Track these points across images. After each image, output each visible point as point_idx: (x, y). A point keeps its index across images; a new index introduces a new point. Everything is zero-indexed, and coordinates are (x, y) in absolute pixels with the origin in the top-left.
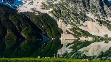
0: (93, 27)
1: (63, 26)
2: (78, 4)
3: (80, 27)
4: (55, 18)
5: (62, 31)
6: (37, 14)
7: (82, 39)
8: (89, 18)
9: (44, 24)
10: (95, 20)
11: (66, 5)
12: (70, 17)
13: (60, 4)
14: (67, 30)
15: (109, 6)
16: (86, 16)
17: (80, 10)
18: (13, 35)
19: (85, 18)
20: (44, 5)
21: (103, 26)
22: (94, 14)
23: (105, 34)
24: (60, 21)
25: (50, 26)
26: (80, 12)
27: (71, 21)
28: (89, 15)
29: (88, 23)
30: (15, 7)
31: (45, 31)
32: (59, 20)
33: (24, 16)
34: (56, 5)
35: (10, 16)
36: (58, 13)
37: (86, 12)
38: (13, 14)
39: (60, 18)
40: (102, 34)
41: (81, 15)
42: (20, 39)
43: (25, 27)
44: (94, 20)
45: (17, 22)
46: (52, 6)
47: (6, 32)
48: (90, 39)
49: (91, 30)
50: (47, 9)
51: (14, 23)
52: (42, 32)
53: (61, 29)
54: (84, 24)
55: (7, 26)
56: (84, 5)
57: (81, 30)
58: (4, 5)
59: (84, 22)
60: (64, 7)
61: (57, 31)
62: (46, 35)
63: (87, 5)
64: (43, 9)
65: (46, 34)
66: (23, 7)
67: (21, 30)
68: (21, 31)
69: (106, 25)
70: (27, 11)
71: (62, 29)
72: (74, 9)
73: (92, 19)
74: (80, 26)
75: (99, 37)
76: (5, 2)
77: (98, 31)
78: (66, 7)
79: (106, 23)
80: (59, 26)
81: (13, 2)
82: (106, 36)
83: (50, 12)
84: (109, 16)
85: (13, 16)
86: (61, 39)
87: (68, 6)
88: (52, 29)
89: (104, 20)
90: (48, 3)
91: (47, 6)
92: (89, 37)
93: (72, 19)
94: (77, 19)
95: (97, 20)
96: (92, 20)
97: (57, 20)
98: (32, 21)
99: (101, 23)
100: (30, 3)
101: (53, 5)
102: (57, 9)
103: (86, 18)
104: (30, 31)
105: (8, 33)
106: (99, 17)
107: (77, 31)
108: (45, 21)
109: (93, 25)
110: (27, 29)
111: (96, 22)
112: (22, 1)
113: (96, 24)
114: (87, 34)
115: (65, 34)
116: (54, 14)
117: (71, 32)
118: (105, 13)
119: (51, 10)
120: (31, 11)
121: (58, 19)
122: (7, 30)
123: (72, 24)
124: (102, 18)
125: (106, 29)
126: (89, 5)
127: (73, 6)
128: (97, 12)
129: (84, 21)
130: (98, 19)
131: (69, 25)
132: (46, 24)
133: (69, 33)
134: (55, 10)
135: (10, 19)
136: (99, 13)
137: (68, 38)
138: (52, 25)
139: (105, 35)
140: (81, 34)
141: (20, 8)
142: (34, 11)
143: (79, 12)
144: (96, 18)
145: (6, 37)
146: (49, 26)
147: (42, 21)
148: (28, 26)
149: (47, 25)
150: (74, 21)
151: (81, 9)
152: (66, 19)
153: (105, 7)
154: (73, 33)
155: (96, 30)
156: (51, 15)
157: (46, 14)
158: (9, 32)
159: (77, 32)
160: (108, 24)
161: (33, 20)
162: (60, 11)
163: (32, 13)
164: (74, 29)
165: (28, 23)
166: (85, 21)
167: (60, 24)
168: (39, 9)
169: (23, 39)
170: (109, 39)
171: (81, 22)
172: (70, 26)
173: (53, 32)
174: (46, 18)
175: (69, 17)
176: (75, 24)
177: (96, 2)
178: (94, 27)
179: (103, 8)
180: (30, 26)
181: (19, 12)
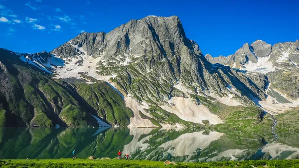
0: (185, 107)
1: (133, 105)
2: (160, 67)
3: (163, 107)
4: (121, 91)
5: (132, 112)
6: (89, 82)
7: (166, 127)
8: (178, 91)
9: (101, 99)
10: (189, 96)
11: (141, 68)
12: (147, 88)
13: (131, 66)
14: (140, 111)
15: (211, 73)
16: (173, 89)
17: (164, 78)
18: (46, 118)
19: (171, 92)
20: (103, 67)
21: (201, 105)
22: (187, 84)
23: (205, 119)
24: (129, 95)
25: (112, 104)
26: (164, 81)
27: (149, 96)
28: (179, 86)
29: (177, 100)
30: (50, 69)
31: (103, 112)
32: (127, 94)
33: (65, 85)
34: (122, 68)
35: (40, 85)
36: (127, 81)
37: (174, 81)
38: (47, 81)
39: (129, 91)
40: (198, 120)
41: (166, 86)
42: (58, 126)
43: (68, 105)
44: (187, 94)
45: (54, 95)
46: (116, 69)
47: (33, 113)
48: (179, 127)
49: (182, 112)
50: (107, 74)
51: (48, 97)
52: (96, 115)
53: (130, 109)
54: (169, 102)
55: (35, 103)
56: (172, 69)
57: (165, 112)
58: (30, 65)
59: (170, 98)
60: (136, 71)
61: (124, 113)
62: (104, 120)
63: (175, 70)
64: (100, 73)
65: (105, 117)
66: (64, 70)
67: (60, 109)
68: (60, 112)
69: (207, 104)
70: (72, 76)
71: (133, 110)
72: (154, 76)
73: (184, 94)
74: (164, 105)
75: (194, 124)
76: (32, 60)
77: (193, 114)
78: (141, 72)
79: (206, 101)
80: (128, 105)
81: (46, 60)
82: (206, 122)
83: (111, 79)
84: (211, 89)
85: (46, 85)
86: (130, 126)
87: (144, 70)
88: (115, 109)
89: (203, 96)
90: (110, 64)
91: (107, 68)
92: (177, 124)
93: (150, 93)
94: (158, 93)
95: (191, 95)
96: (184, 96)
97: (124, 94)
98: (81, 95)
99: (198, 100)
100: (78, 62)
101: (118, 67)
102: (125, 74)
103: (173, 92)
104: (76, 111)
105: (36, 114)
106: (196, 91)
107: (158, 113)
108: (103, 95)
109: (184, 104)
110: (71, 109)
111: (190, 99)
112: (64, 59)
113: (189, 101)
114: (174, 119)
115: (138, 118)
116: (119, 83)
117: (148, 114)
118: (205, 85)
119: (114, 76)
120: (79, 77)
121: (126, 91)
122: (35, 110)
123: (149, 101)
124: (201, 92)
125: (206, 110)
126: (179, 70)
127: (152, 70)
128: (192, 81)
129: (170, 96)
130: (194, 93)
131: (144, 103)
132: (105, 100)
133: (144, 117)
134: (120, 76)
135: (41, 89)
136: (195, 84)
137: (143, 125)
138: (115, 102)
139: (204, 122)
140: (163, 119)
141: (58, 71)
142: (85, 76)
143: (161, 82)
144: (190, 92)
145: (32, 121)
146: (109, 104)
147: (99, 95)
148: (73, 104)
149: (106, 102)
150: (153, 96)
151: (165, 76)
152: (140, 92)
153: (206, 74)
154: (151, 116)
155: (190, 112)
156: (113, 84)
157: (106, 83)
158: (38, 113)
159: (157, 115)
160: (210, 103)
161: (81, 92)
162: (130, 78)
163: (80, 80)
164: (152, 111)
165: (73, 99)
166: (172, 96)
167: (129, 100)
168: (92, 73)
169: (64, 126)
170: (210, 128)
171: (166, 98)
172: (146, 105)
173: (116, 115)
174: (106, 90)
175: (144, 90)
176: (155, 101)
177: (191, 65)
178: (187, 108)
179: (202, 76)
180: (76, 102)
181: (58, 77)
